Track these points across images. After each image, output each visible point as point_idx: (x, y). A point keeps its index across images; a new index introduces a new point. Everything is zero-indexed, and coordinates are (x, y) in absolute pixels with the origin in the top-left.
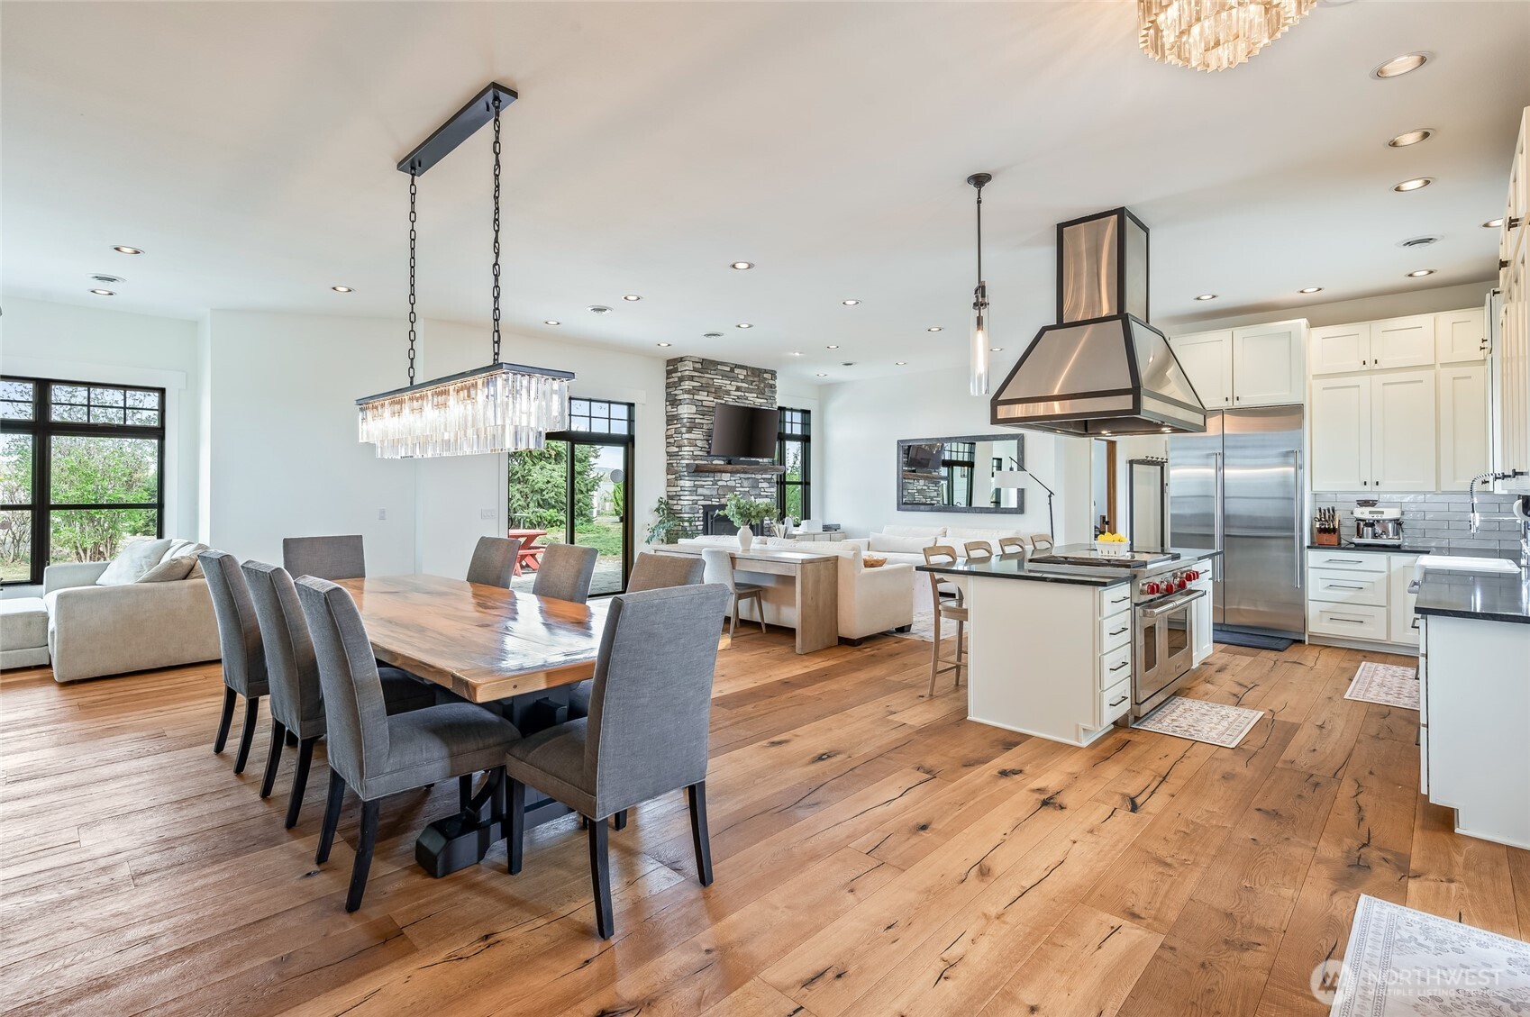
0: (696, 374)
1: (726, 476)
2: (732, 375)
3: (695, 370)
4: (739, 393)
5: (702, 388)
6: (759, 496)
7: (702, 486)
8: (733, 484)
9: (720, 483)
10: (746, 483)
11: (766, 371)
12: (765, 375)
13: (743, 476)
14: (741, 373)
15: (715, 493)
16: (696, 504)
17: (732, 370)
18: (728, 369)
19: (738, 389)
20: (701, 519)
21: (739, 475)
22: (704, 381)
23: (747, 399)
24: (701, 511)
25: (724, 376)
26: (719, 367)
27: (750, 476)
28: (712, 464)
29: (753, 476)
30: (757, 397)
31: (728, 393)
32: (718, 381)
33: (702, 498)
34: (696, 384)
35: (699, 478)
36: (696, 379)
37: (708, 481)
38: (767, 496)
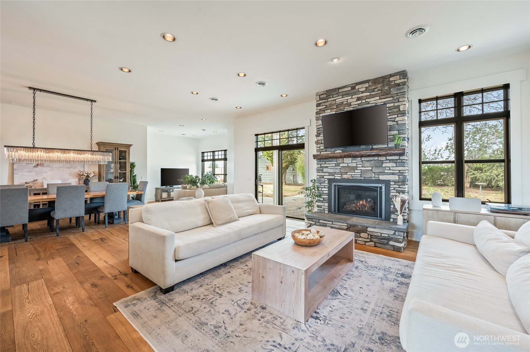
0: (321, 102)
1: (348, 160)
2: (354, 91)
3: (321, 99)
4: (360, 102)
5: (326, 109)
6: (383, 173)
7: (327, 167)
8: (354, 165)
9: (341, 165)
10: (367, 164)
11: (391, 76)
12: (391, 79)
13: (363, 159)
14: (362, 88)
15: (337, 171)
16: (323, 178)
17: (353, 88)
18: (350, 88)
19: (359, 99)
20: (327, 187)
21: (359, 159)
22: (327, 104)
23: (369, 103)
24: (327, 182)
25: (347, 94)
26: (340, 91)
27: (371, 158)
28: (335, 153)
29: (376, 158)
30: (380, 99)
31: (349, 105)
32: (339, 100)
33: (328, 174)
34: (321, 108)
35: (324, 163)
36: (323, 104)
37: (332, 163)
38: (393, 174)
